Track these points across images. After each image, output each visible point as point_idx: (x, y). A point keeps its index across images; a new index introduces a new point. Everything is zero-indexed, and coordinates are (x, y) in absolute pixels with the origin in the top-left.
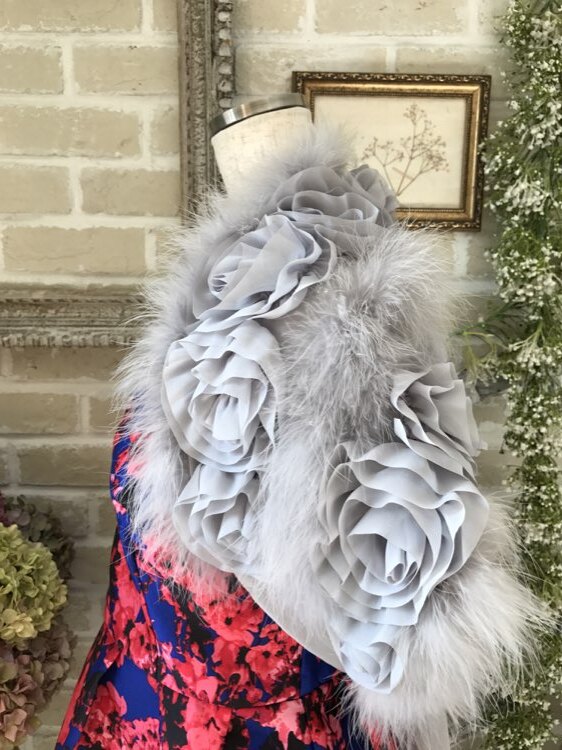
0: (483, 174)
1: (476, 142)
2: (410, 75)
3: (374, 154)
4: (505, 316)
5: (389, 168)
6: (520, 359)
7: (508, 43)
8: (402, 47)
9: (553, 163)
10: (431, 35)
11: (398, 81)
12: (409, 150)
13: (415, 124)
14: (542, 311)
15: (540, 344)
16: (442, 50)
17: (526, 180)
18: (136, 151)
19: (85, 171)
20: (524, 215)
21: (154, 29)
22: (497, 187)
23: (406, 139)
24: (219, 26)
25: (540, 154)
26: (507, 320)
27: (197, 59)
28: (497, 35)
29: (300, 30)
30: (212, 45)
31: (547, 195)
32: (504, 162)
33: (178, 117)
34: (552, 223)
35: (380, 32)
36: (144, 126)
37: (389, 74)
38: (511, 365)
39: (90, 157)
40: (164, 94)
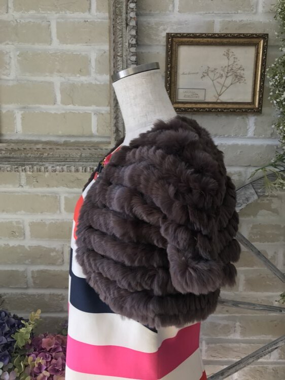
1: (260, 68)
2: (227, 34)
3: (208, 75)
5: (215, 82)
10: (237, 13)
11: (220, 37)
12: (226, 72)
13: (229, 59)
18: (88, 73)
19: (62, 84)
21: (97, 12)
23: (224, 67)
24: (130, 10)
27: (118, 27)
29: (170, 11)
30: (126, 20)
33: (108, 57)
35: (211, 12)
37: (216, 34)
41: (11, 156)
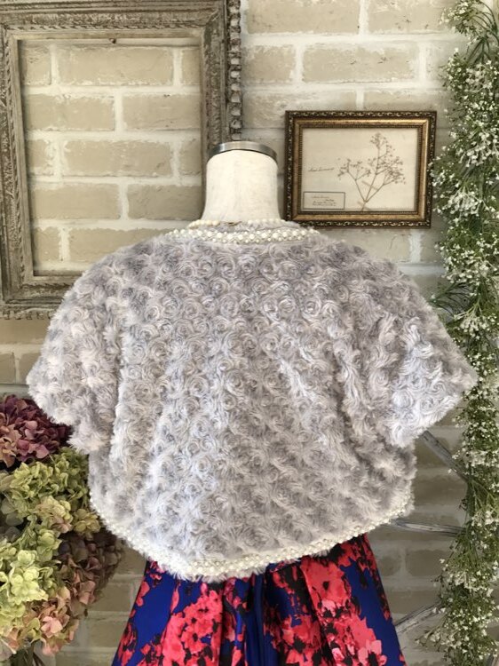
0: (431, 185)
1: (426, 161)
2: (375, 112)
3: (348, 171)
4: (451, 294)
5: (359, 181)
6: (462, 326)
7: (449, 87)
8: (368, 91)
9: (485, 177)
10: (391, 81)
11: (366, 117)
12: (375, 168)
13: (379, 148)
14: (480, 289)
15: (478, 315)
16: (398, 92)
17: (464, 190)
18: (169, 172)
19: (130, 187)
20: (464, 217)
21: (182, 82)
22: (442, 196)
23: (372, 159)
24: (231, 81)
25: (475, 171)
26: (452, 297)
27: (215, 104)
28: (440, 80)
29: (291, 80)
30: (226, 93)
31: (480, 202)
32: (447, 177)
33: (200, 147)
34: (486, 222)
35: (352, 80)
36: (175, 153)
37: (359, 112)
38: (456, 330)
39: (134, 176)
40: (189, 129)
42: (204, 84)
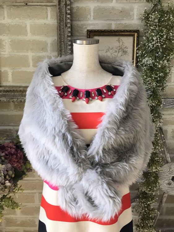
1: (135, 47)
2: (118, 30)
3: (109, 51)
5: (113, 55)
7: (143, 22)
9: (155, 53)
10: (123, 19)
11: (115, 32)
12: (118, 50)
17: (148, 57)
18: (46, 51)
19: (33, 56)
20: (148, 67)
24: (67, 18)
25: (152, 51)
27: (62, 27)
28: (141, 19)
30: (66, 23)
31: (153, 61)
32: (142, 53)
33: (57, 42)
34: (156, 69)
35: (110, 19)
36: (48, 44)
37: (112, 30)
39: (34, 52)
40: (53, 36)
41: (6, 94)
42: (58, 20)
